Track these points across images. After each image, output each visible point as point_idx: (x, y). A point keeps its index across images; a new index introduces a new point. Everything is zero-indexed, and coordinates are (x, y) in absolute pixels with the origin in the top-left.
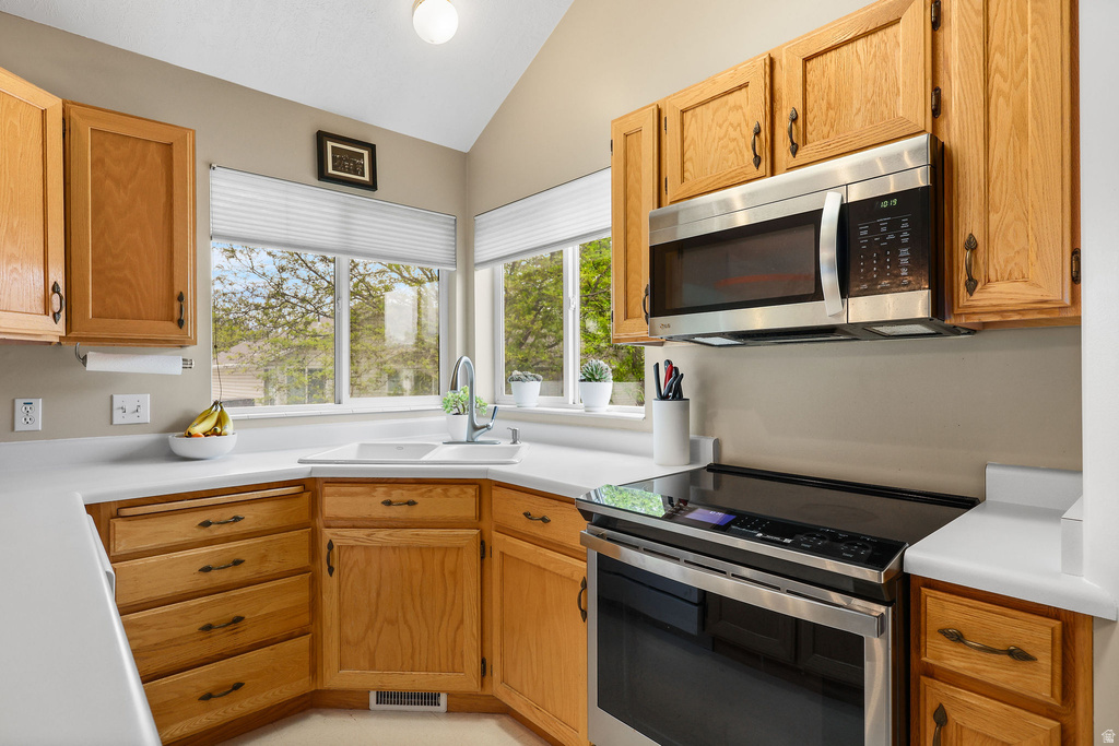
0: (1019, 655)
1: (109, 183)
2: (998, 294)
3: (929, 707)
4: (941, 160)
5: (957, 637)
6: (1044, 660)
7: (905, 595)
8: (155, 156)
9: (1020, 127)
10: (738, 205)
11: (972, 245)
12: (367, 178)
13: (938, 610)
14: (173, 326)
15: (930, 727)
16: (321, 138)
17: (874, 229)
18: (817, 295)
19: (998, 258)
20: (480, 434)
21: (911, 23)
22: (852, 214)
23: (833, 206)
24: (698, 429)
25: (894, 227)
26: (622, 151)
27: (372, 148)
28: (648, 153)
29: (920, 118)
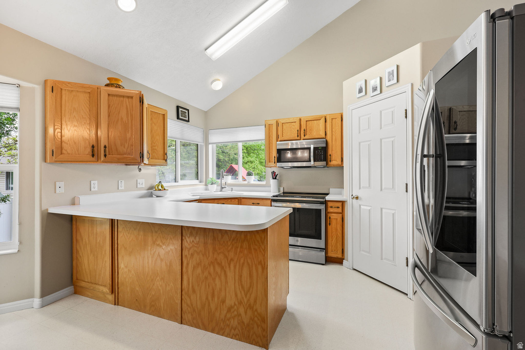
0: (338, 207)
1: (153, 124)
2: (333, 163)
3: (329, 217)
4: (327, 142)
5: (332, 207)
6: (340, 207)
7: (325, 203)
8: (161, 117)
9: (336, 140)
10: (295, 144)
11: (330, 155)
12: (187, 119)
13: (330, 204)
14: (164, 161)
15: (329, 219)
16: (178, 107)
17: (318, 152)
18: (310, 161)
19: (333, 158)
20: (223, 190)
21: (323, 120)
22: (315, 148)
23: (312, 147)
24: (280, 185)
25: (321, 152)
26: (268, 128)
27: (188, 110)
28: (274, 129)
29: (324, 136)
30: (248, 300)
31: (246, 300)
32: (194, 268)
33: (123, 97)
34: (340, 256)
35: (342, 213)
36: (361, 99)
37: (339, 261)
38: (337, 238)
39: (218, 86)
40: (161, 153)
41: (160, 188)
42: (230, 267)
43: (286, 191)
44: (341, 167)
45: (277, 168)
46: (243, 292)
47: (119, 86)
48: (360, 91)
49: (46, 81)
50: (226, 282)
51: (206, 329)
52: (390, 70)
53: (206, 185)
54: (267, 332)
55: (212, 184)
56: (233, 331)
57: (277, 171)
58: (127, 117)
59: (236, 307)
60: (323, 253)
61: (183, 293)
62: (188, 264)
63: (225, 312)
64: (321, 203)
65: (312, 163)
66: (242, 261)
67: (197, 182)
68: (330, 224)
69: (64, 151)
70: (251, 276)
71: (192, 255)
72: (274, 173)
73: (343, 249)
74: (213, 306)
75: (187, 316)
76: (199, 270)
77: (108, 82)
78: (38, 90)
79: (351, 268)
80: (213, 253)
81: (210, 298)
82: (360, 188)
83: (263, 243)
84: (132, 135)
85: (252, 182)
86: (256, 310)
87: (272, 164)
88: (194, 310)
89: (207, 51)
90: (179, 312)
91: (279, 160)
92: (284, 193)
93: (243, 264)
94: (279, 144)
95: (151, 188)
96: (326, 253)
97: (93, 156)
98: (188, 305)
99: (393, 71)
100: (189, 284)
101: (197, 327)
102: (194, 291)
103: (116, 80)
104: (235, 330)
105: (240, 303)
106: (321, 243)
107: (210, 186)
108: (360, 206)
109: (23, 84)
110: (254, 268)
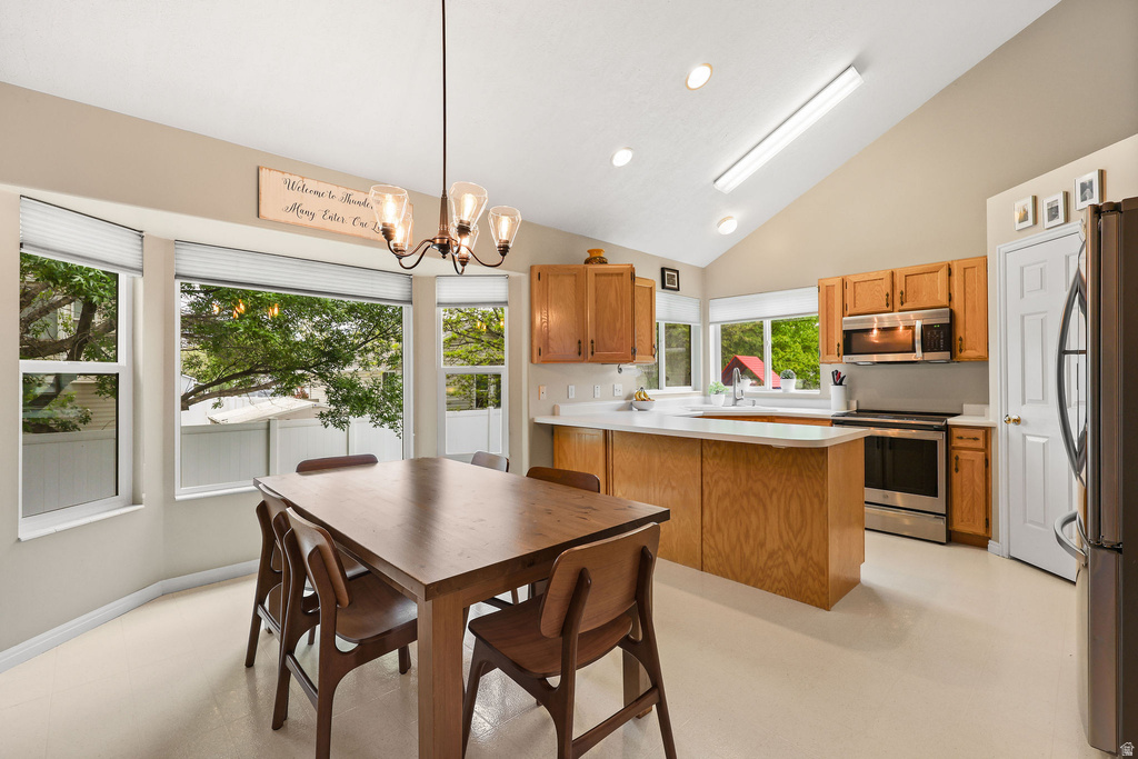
0: (976, 439)
2: (968, 353)
3: (954, 456)
4: (952, 312)
5: (961, 438)
6: (982, 439)
7: (947, 429)
8: (649, 292)
9: (974, 309)
11: (961, 339)
12: (677, 287)
13: (956, 432)
14: (651, 357)
15: (954, 460)
16: (663, 270)
17: (932, 333)
18: (913, 351)
19: (968, 343)
20: (739, 403)
21: (943, 274)
22: (925, 328)
23: (918, 325)
24: (849, 396)
25: (938, 333)
26: (826, 293)
27: (677, 272)
28: (838, 294)
29: (945, 302)
30: (799, 545)
31: (795, 544)
32: (719, 499)
33: (612, 274)
34: (980, 531)
35: (987, 448)
36: (1023, 232)
37: (980, 542)
38: (973, 497)
39: (729, 227)
40: (648, 345)
41: (642, 396)
42: (771, 498)
43: (860, 408)
44: (983, 361)
45: (843, 365)
46: (791, 534)
47: (603, 261)
48: (1024, 218)
49: (532, 268)
50: (767, 519)
51: (737, 579)
52: (1086, 178)
53: (705, 395)
54: (827, 587)
55: (717, 392)
56: (776, 584)
57: (842, 370)
58: (617, 300)
59: (780, 553)
60: (942, 523)
61: (705, 530)
62: (710, 494)
63: (765, 558)
64: (939, 429)
65: (918, 355)
66: (789, 491)
67: (687, 389)
68: (957, 470)
69: (551, 350)
70: (802, 511)
71: (717, 482)
72: (836, 374)
73: (987, 520)
74: (747, 551)
75: (709, 562)
76: (726, 503)
77: (588, 256)
78: (525, 278)
79: (1005, 554)
80: (747, 481)
81: (742, 538)
82: (1024, 403)
83: (820, 469)
84: (622, 324)
85: (793, 390)
86: (811, 558)
87: (834, 358)
88: (720, 554)
89: (717, 182)
90: (699, 556)
91: (848, 349)
92: (858, 411)
93: (791, 495)
94: (846, 322)
95: (629, 397)
96: (949, 523)
97: (580, 354)
98: (710, 546)
99: (1091, 183)
100: (712, 520)
101: (726, 576)
102: (719, 529)
103: (599, 251)
104: (779, 582)
105: (787, 547)
106: (937, 503)
107: (713, 396)
108: (1024, 436)
109: (512, 274)
110: (807, 500)
